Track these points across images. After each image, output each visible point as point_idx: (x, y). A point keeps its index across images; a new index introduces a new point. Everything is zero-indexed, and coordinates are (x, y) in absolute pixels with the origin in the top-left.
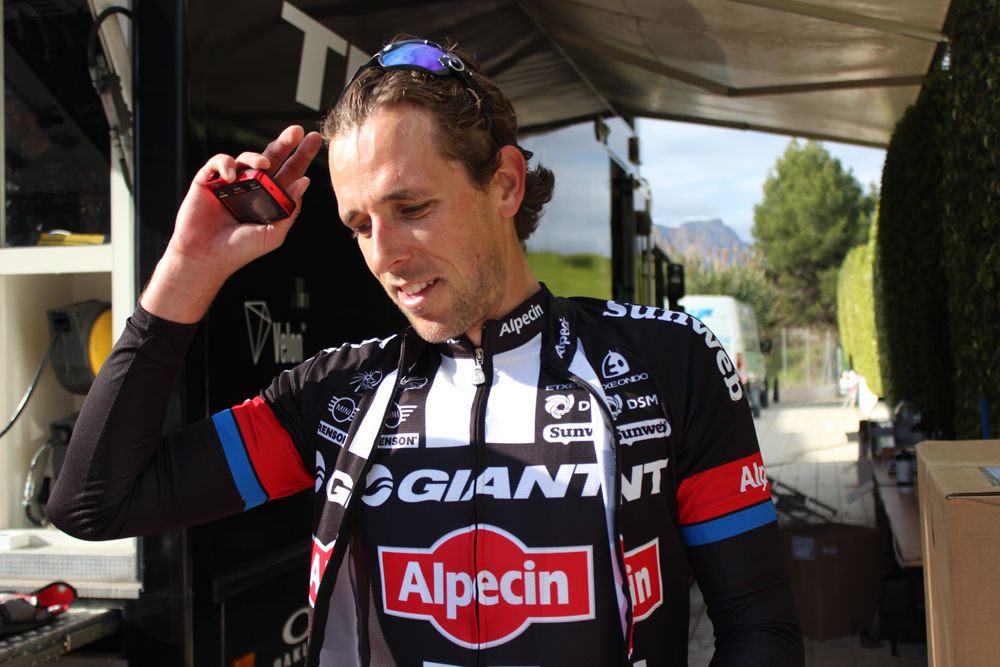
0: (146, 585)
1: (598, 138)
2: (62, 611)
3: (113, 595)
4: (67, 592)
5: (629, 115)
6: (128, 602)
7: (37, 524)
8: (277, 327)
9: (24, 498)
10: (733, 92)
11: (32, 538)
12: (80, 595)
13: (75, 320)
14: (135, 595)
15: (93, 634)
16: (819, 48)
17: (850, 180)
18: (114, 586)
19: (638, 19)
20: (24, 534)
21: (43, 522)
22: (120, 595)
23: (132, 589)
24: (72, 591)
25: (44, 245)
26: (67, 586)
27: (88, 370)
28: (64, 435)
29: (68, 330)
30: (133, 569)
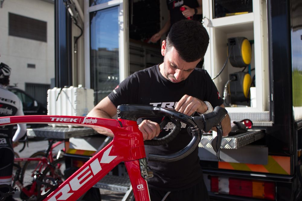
2: (248, 129)
3: (262, 125)
6: (268, 128)
7: (228, 105)
9: (223, 97)
13: (237, 41)
15: (259, 137)
21: (230, 104)
22: (265, 125)
23: (270, 124)
24: (251, 123)
26: (249, 120)
27: (240, 57)
28: (235, 77)
29: (235, 44)
30: (268, 117)
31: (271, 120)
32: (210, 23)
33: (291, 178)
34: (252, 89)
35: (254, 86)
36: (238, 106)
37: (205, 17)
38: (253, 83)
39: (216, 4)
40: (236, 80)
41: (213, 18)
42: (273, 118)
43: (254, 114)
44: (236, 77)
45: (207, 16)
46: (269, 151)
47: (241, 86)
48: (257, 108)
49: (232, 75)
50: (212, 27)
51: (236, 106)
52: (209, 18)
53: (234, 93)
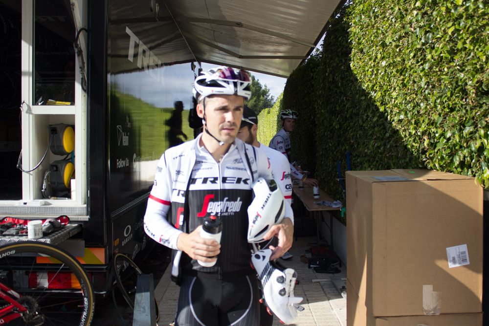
0: (91, 216)
1: (192, 70)
2: (65, 225)
3: (79, 220)
4: (66, 219)
5: (200, 61)
6: (85, 222)
7: (47, 198)
8: (123, 134)
9: (43, 189)
10: (241, 57)
11: (45, 202)
12: (71, 220)
13: (59, 130)
14: (87, 220)
15: (76, 232)
16: (273, 45)
17: (258, 84)
18: (80, 217)
19: (214, 31)
20: (43, 201)
21: (49, 197)
22: (82, 220)
23: (86, 218)
24: (68, 219)
25: (49, 105)
26: (66, 216)
27: (62, 147)
28: (55, 168)
29: (56, 133)
30: (85, 211)
31: (87, 215)
32: (29, 109)
33: (105, 267)
34: (72, 181)
35: (74, 178)
36: (58, 198)
37: (24, 102)
38: (73, 175)
39: (37, 90)
40: (57, 170)
41: (33, 105)
42: (89, 213)
43: (72, 209)
44: (57, 168)
45: (27, 101)
46: (85, 244)
47: (62, 177)
48: (76, 201)
49: (52, 166)
50: (32, 114)
51: (56, 198)
52: (28, 104)
53: (54, 183)
